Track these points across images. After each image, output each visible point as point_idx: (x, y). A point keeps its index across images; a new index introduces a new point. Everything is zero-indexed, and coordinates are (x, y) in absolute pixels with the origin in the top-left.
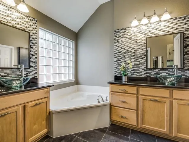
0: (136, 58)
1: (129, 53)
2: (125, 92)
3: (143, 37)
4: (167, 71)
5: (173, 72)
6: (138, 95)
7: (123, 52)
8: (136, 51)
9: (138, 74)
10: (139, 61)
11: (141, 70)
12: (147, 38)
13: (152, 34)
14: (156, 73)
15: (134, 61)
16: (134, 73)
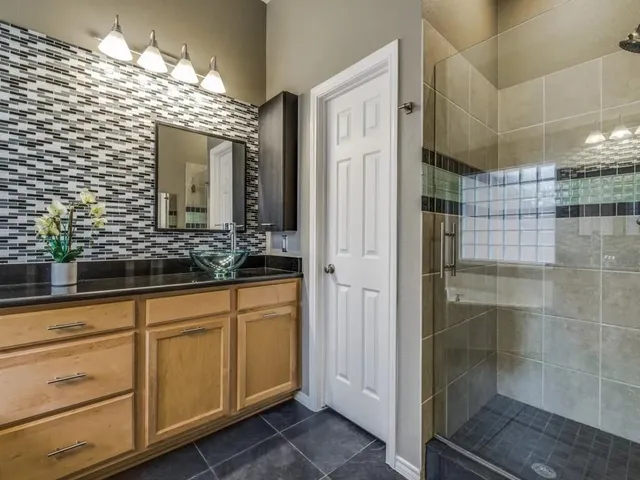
0: (114, 187)
1: (81, 162)
2: (82, 333)
3: (142, 116)
4: (212, 239)
5: (224, 242)
6: (138, 331)
7: (46, 147)
8: (115, 157)
9: (123, 251)
10: (128, 201)
11: (135, 234)
12: (158, 125)
13: (172, 117)
14: (183, 244)
15: (108, 199)
16: (107, 247)
